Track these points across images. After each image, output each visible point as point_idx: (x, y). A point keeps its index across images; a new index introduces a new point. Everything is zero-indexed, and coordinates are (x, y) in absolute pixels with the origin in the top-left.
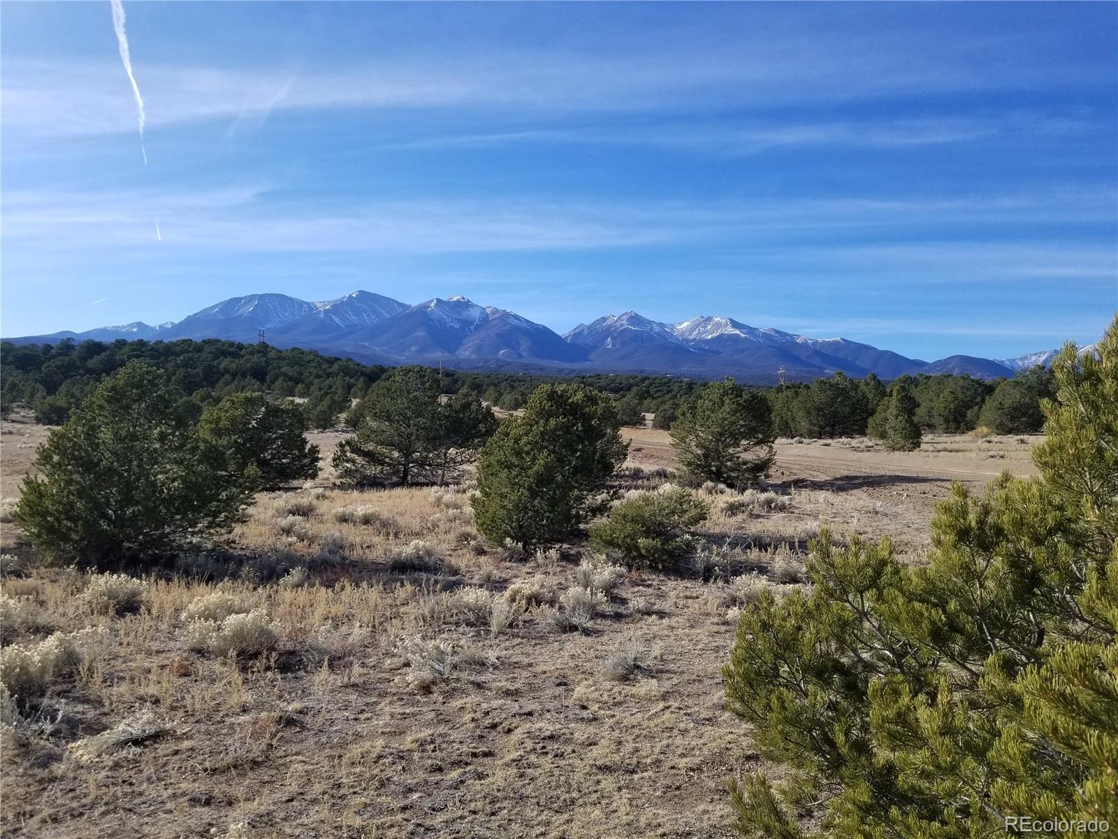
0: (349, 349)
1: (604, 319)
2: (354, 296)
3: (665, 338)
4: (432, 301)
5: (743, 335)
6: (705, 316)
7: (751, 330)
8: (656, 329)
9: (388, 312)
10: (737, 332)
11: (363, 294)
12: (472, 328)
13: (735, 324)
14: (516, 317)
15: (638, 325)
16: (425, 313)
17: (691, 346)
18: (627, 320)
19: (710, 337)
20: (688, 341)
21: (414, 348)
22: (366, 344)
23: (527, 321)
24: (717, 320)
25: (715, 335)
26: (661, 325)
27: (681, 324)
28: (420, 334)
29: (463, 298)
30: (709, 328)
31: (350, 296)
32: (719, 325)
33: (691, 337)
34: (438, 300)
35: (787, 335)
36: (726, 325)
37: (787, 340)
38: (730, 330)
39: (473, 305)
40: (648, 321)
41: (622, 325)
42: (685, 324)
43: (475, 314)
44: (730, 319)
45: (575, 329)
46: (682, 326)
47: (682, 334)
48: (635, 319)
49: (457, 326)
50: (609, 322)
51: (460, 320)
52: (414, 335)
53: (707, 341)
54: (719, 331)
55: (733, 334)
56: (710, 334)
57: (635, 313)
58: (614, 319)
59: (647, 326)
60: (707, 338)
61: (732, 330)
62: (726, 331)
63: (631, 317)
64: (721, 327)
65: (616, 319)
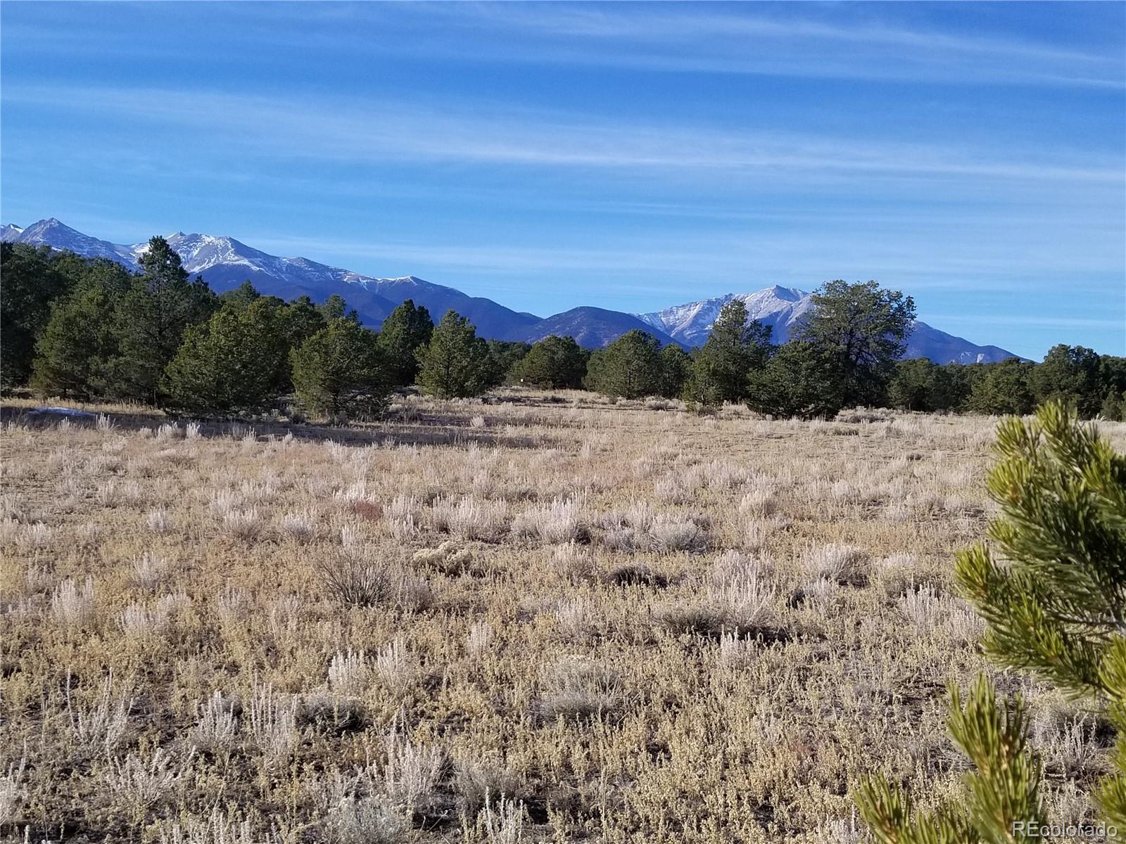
5: (255, 268)
6: (188, 233)
7: (268, 260)
8: (103, 253)
10: (245, 262)
13: (241, 249)
15: (66, 243)
18: (45, 234)
19: (198, 269)
24: (208, 240)
25: (206, 266)
26: (108, 245)
27: (143, 244)
30: (196, 252)
32: (211, 250)
35: (327, 268)
36: (225, 249)
37: (327, 278)
38: (232, 259)
40: (86, 238)
41: (33, 243)
44: (231, 240)
48: (58, 231)
54: (213, 260)
55: (239, 265)
56: (198, 264)
57: (59, 222)
58: (18, 232)
59: (82, 248)
60: (192, 271)
61: (236, 258)
62: (225, 259)
63: (52, 229)
64: (217, 253)
65: (21, 231)
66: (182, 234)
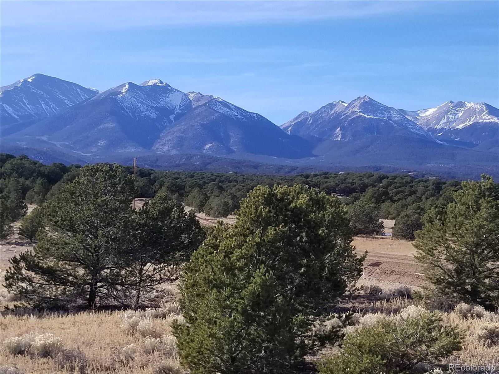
0: (24, 145)
1: (332, 106)
2: (30, 80)
3: (406, 128)
4: (124, 85)
6: (455, 101)
8: (396, 117)
9: (70, 100)
10: (494, 119)
11: (41, 79)
12: (172, 117)
13: (493, 110)
14: (225, 104)
15: (374, 112)
16: (115, 101)
17: (438, 138)
18: (360, 107)
19: (461, 126)
20: (434, 131)
21: (101, 143)
22: (44, 138)
23: (238, 109)
24: (469, 105)
25: (468, 124)
26: (402, 112)
27: (425, 110)
28: (110, 125)
29: (161, 82)
30: (460, 115)
31: (25, 81)
32: (472, 112)
33: (439, 127)
34: (130, 84)
36: (481, 111)
38: (486, 118)
39: (172, 91)
40: (387, 107)
41: (353, 112)
42: (431, 111)
43: (175, 101)
44: (486, 105)
45: (296, 118)
46: (427, 113)
47: (427, 124)
49: (154, 115)
50: (338, 109)
51: (157, 109)
52: (101, 127)
53: (458, 132)
54: (472, 119)
55: (491, 122)
56: (462, 123)
57: (369, 98)
58: (344, 106)
59: (383, 114)
60: (458, 127)
61: (489, 117)
62: (481, 118)
63: (365, 103)
64: (475, 114)
65: (346, 105)
66: (451, 102)
